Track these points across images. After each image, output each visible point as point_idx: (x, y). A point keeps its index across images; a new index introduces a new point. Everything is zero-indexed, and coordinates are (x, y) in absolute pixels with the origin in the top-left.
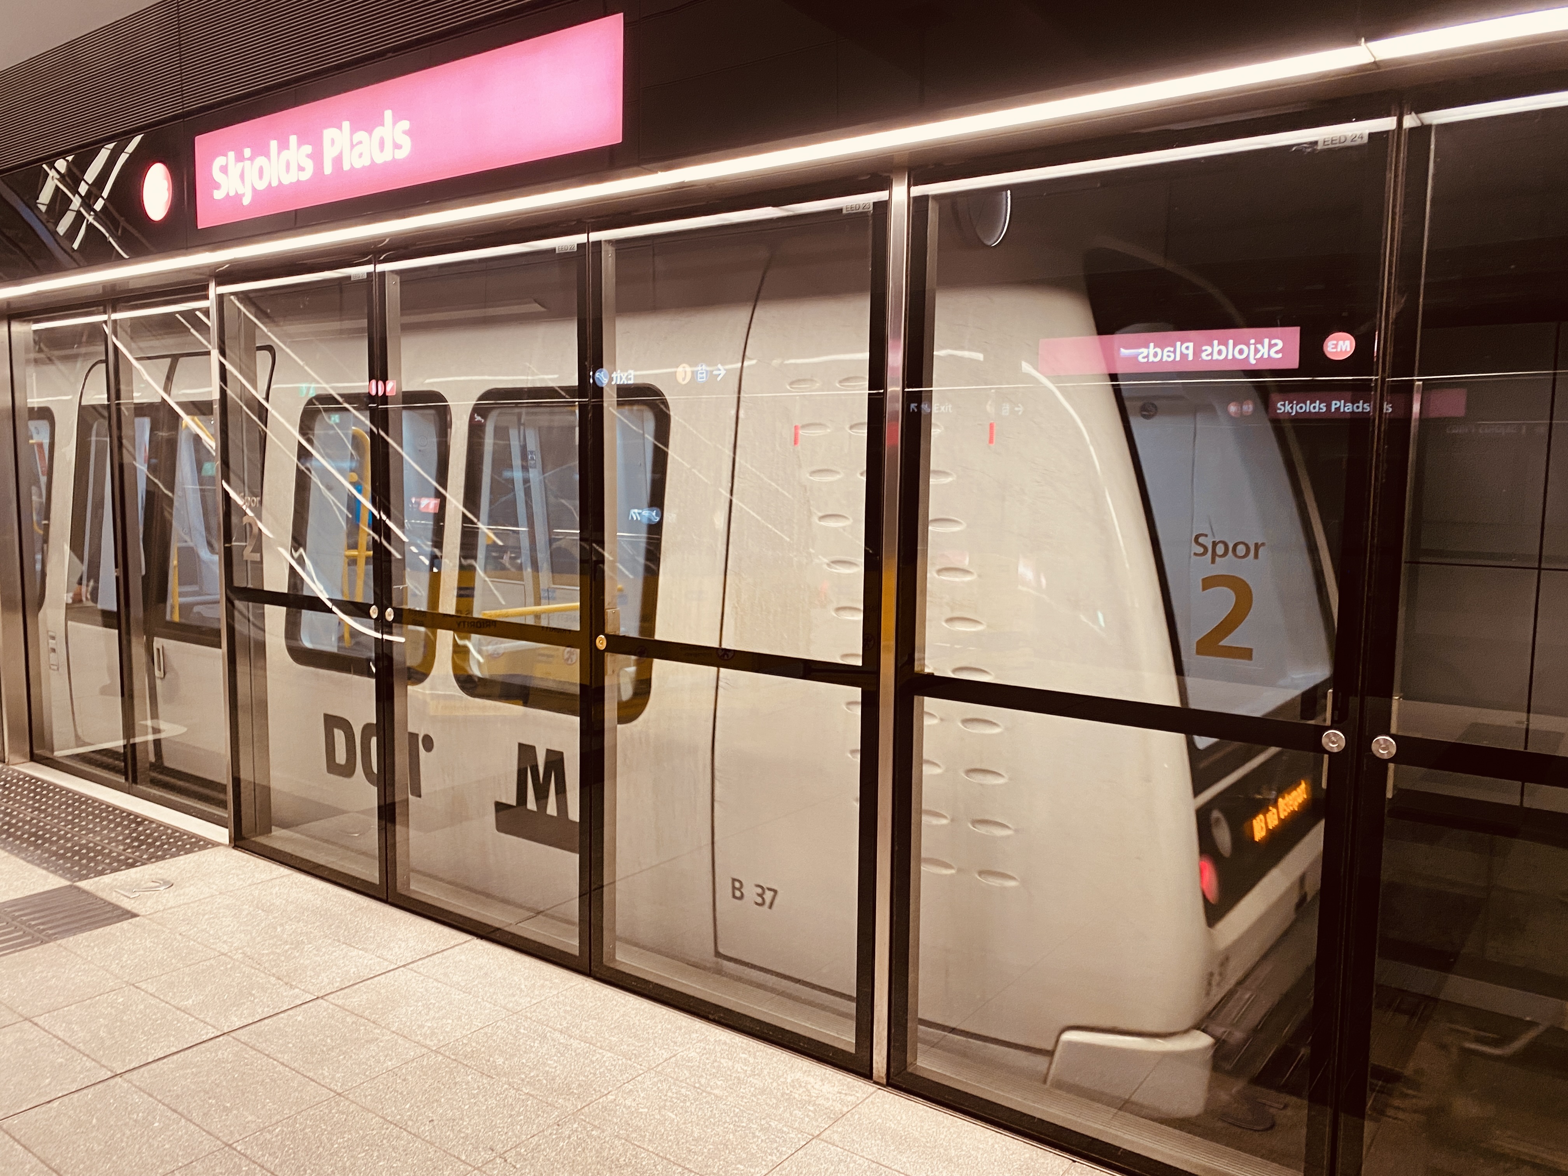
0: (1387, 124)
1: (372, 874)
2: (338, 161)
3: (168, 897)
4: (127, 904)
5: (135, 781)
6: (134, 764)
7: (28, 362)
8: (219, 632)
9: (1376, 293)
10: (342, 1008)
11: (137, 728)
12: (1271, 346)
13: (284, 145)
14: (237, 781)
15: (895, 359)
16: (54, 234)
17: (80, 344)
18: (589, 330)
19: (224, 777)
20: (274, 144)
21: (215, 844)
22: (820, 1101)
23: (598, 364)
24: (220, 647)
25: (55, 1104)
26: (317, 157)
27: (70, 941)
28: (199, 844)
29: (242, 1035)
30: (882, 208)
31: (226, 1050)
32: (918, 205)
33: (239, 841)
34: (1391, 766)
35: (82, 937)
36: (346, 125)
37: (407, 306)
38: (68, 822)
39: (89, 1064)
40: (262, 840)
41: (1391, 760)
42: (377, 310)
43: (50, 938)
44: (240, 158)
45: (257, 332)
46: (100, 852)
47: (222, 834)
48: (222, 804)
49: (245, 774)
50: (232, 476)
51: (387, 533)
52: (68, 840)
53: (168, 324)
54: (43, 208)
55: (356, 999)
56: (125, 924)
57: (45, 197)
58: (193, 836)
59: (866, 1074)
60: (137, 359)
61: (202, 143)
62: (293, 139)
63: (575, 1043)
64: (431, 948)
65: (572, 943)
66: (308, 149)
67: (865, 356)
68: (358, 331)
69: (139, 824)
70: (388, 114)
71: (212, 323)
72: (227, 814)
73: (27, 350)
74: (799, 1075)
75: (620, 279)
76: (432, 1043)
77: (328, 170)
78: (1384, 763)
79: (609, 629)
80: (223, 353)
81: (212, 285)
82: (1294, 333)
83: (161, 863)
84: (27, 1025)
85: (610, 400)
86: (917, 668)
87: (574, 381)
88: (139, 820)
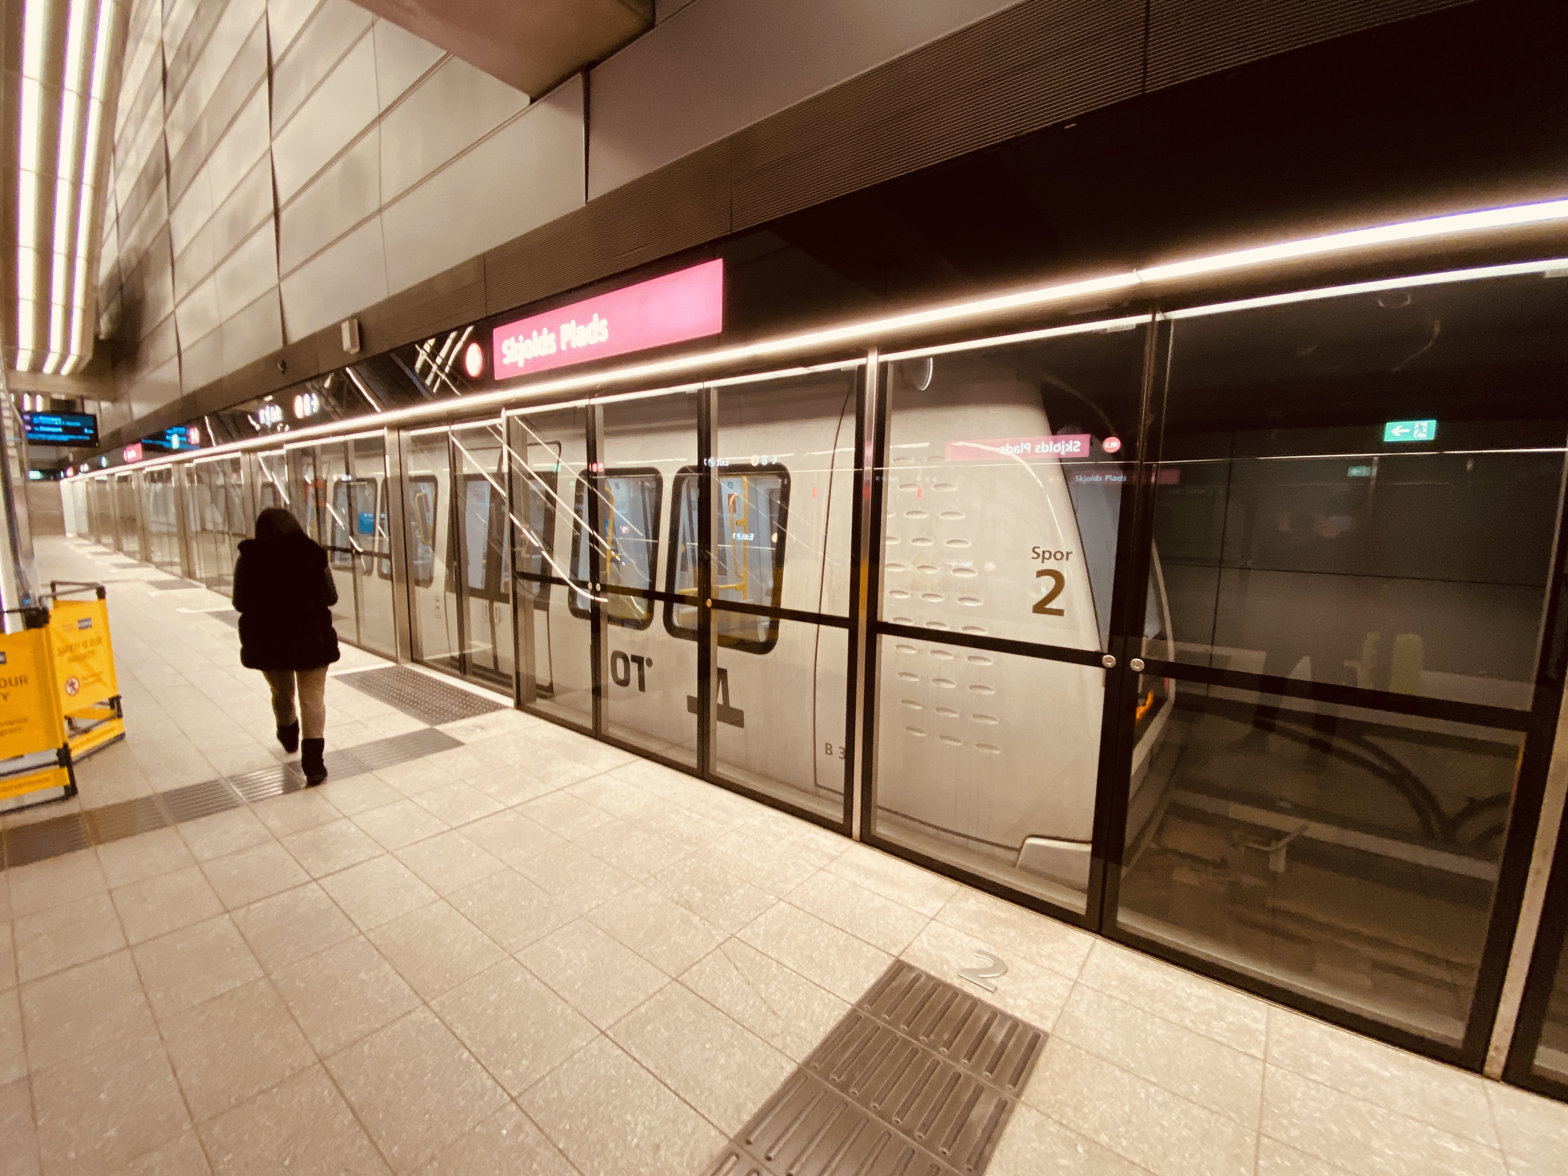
0: (1146, 318)
1: (589, 724)
2: (568, 344)
3: (481, 735)
4: (459, 738)
5: (465, 673)
6: (465, 665)
7: (408, 451)
8: (508, 595)
9: (1138, 414)
10: (572, 795)
11: (466, 646)
12: (1074, 445)
13: (540, 333)
14: (518, 674)
15: (869, 452)
16: (424, 385)
17: (437, 442)
18: (704, 435)
19: (512, 673)
20: (535, 333)
21: (505, 707)
22: (824, 850)
23: (708, 456)
24: (508, 602)
25: (421, 844)
26: (558, 341)
27: (430, 758)
28: (497, 707)
29: (519, 809)
30: (862, 369)
31: (511, 817)
32: (883, 367)
33: (519, 706)
34: (1141, 676)
35: (437, 756)
36: (573, 322)
37: (607, 421)
38: (430, 694)
39: (438, 822)
40: (532, 705)
41: (1142, 672)
42: (590, 424)
43: (421, 755)
44: (517, 340)
45: (528, 436)
46: (447, 711)
47: (510, 702)
48: (510, 686)
49: (523, 669)
50: (515, 510)
51: (597, 543)
52: (429, 704)
53: (482, 432)
54: (418, 371)
55: (579, 790)
56: (459, 749)
57: (418, 365)
58: (493, 702)
59: (848, 834)
60: (467, 450)
61: (497, 332)
62: (545, 330)
63: (694, 816)
64: (620, 763)
65: (692, 761)
66: (553, 335)
67: (853, 449)
68: (581, 435)
69: (466, 696)
70: (596, 316)
71: (504, 430)
72: (513, 691)
73: (408, 445)
74: (813, 835)
75: (721, 408)
76: (619, 815)
77: (564, 347)
78: (1136, 674)
79: (713, 595)
80: (509, 444)
81: (503, 410)
82: (1087, 437)
83: (478, 717)
84: (407, 802)
85: (714, 475)
86: (879, 619)
87: (695, 462)
88: (465, 694)
